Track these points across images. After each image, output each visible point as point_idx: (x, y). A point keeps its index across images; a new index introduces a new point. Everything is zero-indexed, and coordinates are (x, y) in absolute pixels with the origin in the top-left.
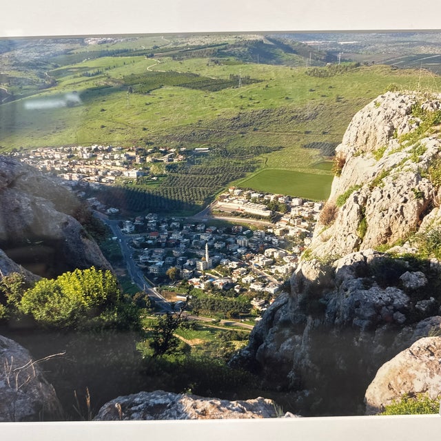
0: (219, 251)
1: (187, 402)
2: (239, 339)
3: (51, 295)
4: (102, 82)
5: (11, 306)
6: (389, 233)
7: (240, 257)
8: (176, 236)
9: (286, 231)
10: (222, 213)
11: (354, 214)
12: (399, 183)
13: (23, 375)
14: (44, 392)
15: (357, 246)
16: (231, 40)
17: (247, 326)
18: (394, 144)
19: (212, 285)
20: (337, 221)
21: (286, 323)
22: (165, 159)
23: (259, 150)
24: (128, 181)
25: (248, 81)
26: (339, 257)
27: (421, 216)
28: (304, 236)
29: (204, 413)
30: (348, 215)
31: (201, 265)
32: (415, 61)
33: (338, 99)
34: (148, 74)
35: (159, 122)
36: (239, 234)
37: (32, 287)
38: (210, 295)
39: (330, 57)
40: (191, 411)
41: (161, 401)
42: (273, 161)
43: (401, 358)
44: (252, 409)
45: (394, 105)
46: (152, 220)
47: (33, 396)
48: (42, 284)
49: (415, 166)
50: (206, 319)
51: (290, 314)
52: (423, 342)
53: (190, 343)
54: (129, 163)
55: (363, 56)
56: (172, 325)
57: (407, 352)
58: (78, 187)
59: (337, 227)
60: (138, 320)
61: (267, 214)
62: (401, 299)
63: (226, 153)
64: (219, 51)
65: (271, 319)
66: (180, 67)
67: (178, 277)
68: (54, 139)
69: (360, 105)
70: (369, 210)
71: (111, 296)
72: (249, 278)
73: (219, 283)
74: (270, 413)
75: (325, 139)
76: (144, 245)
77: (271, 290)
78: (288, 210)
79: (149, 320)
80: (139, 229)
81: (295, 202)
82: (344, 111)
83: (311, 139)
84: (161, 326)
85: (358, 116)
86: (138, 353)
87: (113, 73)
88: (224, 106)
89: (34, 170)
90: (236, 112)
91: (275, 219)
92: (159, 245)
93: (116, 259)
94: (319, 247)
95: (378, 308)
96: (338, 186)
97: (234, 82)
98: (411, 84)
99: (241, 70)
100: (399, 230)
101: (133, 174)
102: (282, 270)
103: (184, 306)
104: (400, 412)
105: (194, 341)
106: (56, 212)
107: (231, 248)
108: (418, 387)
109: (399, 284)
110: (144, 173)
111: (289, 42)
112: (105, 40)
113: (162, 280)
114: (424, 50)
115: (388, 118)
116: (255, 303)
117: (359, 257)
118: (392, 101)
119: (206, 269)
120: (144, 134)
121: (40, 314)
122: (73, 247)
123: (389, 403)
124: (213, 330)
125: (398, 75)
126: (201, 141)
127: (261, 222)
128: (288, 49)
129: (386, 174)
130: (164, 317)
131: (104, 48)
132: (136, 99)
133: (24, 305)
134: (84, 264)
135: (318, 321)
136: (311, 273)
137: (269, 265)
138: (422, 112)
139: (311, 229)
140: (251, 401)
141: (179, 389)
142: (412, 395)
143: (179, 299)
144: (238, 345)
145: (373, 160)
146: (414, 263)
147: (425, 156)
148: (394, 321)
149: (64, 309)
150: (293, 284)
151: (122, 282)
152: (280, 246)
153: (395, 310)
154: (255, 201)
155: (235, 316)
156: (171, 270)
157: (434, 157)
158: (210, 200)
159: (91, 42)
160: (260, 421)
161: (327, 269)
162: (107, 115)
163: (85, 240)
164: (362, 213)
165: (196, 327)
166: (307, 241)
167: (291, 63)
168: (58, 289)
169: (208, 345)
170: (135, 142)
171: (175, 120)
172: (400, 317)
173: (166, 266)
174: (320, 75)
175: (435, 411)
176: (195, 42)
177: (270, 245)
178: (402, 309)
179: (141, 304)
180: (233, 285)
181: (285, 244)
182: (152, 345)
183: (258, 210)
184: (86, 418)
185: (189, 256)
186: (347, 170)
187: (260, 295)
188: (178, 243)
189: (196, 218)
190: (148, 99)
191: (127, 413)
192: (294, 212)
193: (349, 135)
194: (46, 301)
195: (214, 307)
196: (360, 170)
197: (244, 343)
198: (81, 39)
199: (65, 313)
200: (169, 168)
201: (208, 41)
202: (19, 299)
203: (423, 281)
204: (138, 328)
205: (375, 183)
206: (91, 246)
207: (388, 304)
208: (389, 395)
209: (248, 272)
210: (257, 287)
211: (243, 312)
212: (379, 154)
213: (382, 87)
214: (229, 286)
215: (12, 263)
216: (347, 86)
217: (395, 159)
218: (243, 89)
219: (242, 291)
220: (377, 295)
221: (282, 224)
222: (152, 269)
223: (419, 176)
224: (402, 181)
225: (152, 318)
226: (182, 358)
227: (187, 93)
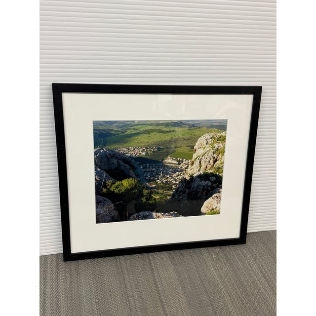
0: (164, 173)
1: (154, 214)
2: (169, 196)
3: (120, 185)
4: (138, 131)
5: (109, 189)
6: (207, 167)
7: (170, 174)
8: (154, 169)
9: (182, 167)
10: (166, 163)
11: (198, 163)
12: (209, 155)
13: (109, 209)
14: (115, 213)
15: (199, 171)
16: (170, 122)
17: (171, 192)
18: (208, 146)
19: (162, 182)
20: (194, 165)
21: (181, 191)
22: (152, 150)
23: (176, 147)
24: (143, 155)
25: (174, 131)
26: (195, 173)
27: (214, 163)
28: (186, 168)
29: (159, 217)
30: (197, 163)
31: (160, 176)
32: (213, 127)
33: (195, 135)
34: (149, 130)
35: (151, 141)
36: (170, 168)
37: (115, 183)
38: (162, 184)
39: (193, 126)
40: (155, 216)
41: (147, 214)
42: (179, 150)
43: (210, 199)
44: (171, 215)
45: (208, 137)
46: (148, 165)
47: (112, 215)
48: (118, 183)
49: (213, 151)
50: (160, 191)
51: (182, 189)
52: (215, 195)
53: (156, 198)
54: (143, 151)
55: (201, 125)
56: (151, 193)
57: (211, 198)
58: (130, 157)
59: (194, 166)
60: (142, 192)
61: (177, 163)
62: (210, 184)
63: (168, 148)
64: (167, 124)
65: (177, 190)
66: (157, 128)
67: (154, 180)
68: (125, 145)
69: (200, 137)
70: (202, 162)
71: (136, 186)
72: (172, 180)
73: (164, 181)
74: (176, 216)
75: (191, 145)
76: (145, 172)
77: (178, 183)
78: (182, 162)
79: (145, 192)
80: (144, 168)
81: (184, 160)
82: (196, 139)
83: (188, 145)
84: (149, 193)
85: (199, 139)
86: (142, 201)
87: (141, 129)
88: (168, 137)
89: (118, 153)
90: (170, 138)
91: (179, 164)
92: (149, 172)
93: (138, 176)
94: (189, 171)
95: (204, 186)
96: (195, 156)
97: (170, 131)
98: (212, 132)
99: (172, 129)
100: (209, 167)
101: (144, 154)
102: (180, 177)
103: (155, 188)
104: (210, 214)
105: (157, 197)
106: (123, 164)
107: (168, 172)
108: (214, 208)
109: (209, 180)
110: (147, 153)
111: (184, 122)
112: (139, 122)
113: (149, 181)
114: (215, 124)
115: (206, 140)
116: (173, 186)
117: (199, 173)
118: (207, 136)
119: (161, 178)
120: (148, 144)
121: (116, 191)
122: (127, 173)
123: (207, 212)
124: (162, 194)
125: (209, 130)
126: (161, 145)
127: (176, 165)
128: (183, 124)
129: (206, 153)
130: (149, 191)
131: (139, 123)
132: (146, 136)
133: (112, 189)
134: (129, 177)
135: (189, 191)
136: (188, 178)
137: (177, 176)
138: (214, 138)
139: (188, 167)
140: (171, 213)
141: (152, 210)
142: (213, 209)
143: (154, 186)
144: (168, 198)
145: (203, 150)
146: (213, 174)
147: (215, 148)
148: (208, 190)
149: (123, 189)
150: (184, 181)
151: (139, 182)
152: (180, 171)
153: (208, 187)
154: (174, 160)
155: (168, 190)
156: (152, 178)
157: (217, 149)
158: (163, 160)
159: (136, 122)
160: (173, 218)
161: (192, 176)
162: (139, 139)
163: (130, 171)
164: (200, 162)
165: (158, 193)
166: (187, 170)
167: (185, 127)
168: (122, 184)
169: (160, 198)
170: (145, 146)
171: (155, 140)
172: (209, 188)
173: (151, 177)
174: (190, 130)
175: (219, 213)
176: (162, 122)
177: (178, 171)
178: (210, 186)
179: (143, 187)
180: (168, 182)
181: (181, 171)
182: (146, 199)
183: (175, 162)
184: (126, 220)
185: (157, 174)
186: (196, 152)
187: (175, 184)
188: (154, 171)
189: (159, 164)
190: (149, 135)
191: (138, 218)
192: (184, 162)
193: (197, 144)
194: (118, 187)
195: (163, 188)
196: (199, 152)
197: (170, 197)
198: (134, 121)
199: (123, 191)
200: (153, 152)
201: (165, 122)
202: (111, 187)
203: (215, 179)
204: (142, 194)
205: (203, 155)
206: (132, 172)
207: (206, 185)
208: (207, 209)
209: (172, 178)
210: (174, 182)
211: (170, 189)
212: (204, 148)
213: (205, 132)
214: (167, 182)
215: (110, 177)
216: (197, 132)
217: (208, 149)
218: (172, 133)
219: (170, 183)
220: (204, 183)
221: (181, 166)
222: (147, 178)
223: (214, 153)
224: (210, 154)
225: (146, 191)
226: (154, 202)
227: (159, 134)
